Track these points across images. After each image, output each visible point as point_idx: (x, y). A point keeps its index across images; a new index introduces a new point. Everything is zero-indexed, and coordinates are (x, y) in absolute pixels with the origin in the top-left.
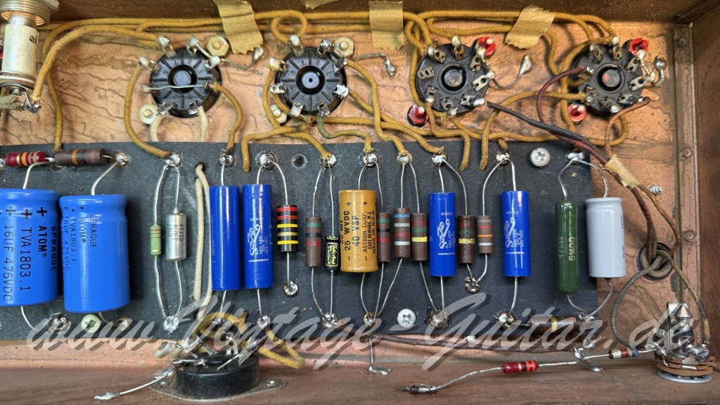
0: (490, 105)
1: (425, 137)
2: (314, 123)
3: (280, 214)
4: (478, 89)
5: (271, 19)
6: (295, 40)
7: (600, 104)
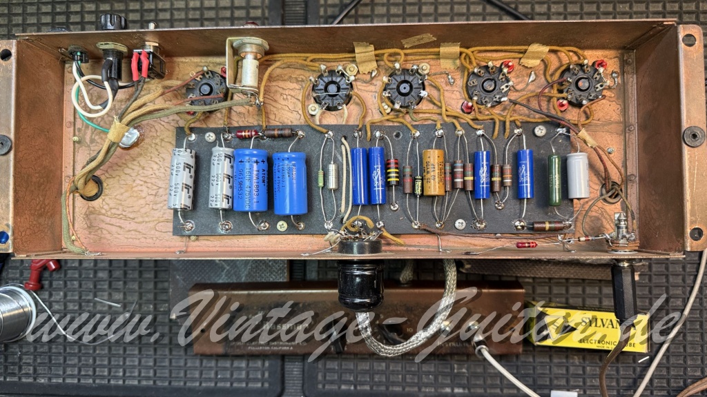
0: (511, 101)
1: (473, 120)
2: (407, 113)
3: (389, 164)
4: (503, 91)
5: (383, 54)
6: (397, 66)
7: (577, 100)
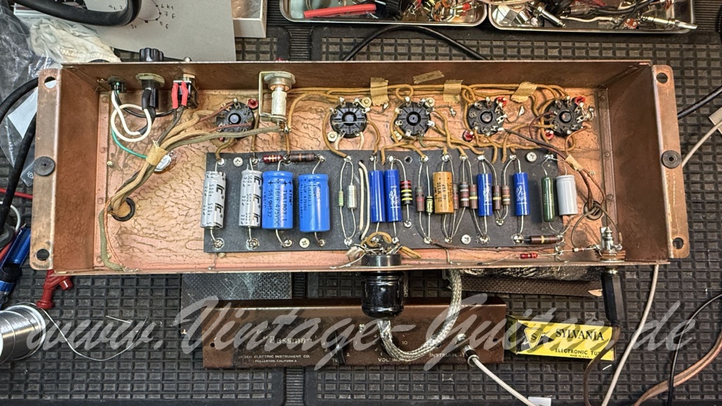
0: (506, 131)
1: (474, 147)
2: (417, 140)
3: (403, 185)
4: (499, 123)
5: (395, 89)
6: (408, 99)
7: (561, 130)
